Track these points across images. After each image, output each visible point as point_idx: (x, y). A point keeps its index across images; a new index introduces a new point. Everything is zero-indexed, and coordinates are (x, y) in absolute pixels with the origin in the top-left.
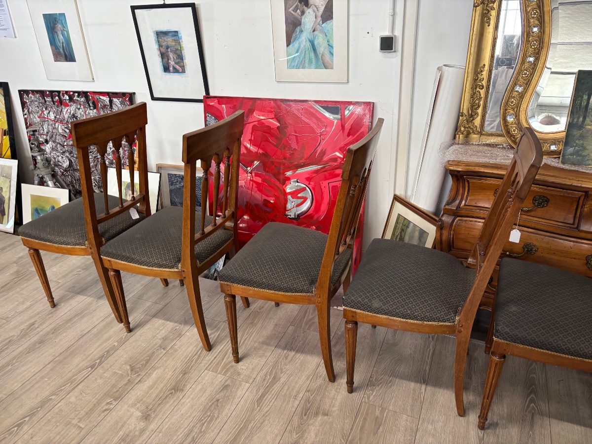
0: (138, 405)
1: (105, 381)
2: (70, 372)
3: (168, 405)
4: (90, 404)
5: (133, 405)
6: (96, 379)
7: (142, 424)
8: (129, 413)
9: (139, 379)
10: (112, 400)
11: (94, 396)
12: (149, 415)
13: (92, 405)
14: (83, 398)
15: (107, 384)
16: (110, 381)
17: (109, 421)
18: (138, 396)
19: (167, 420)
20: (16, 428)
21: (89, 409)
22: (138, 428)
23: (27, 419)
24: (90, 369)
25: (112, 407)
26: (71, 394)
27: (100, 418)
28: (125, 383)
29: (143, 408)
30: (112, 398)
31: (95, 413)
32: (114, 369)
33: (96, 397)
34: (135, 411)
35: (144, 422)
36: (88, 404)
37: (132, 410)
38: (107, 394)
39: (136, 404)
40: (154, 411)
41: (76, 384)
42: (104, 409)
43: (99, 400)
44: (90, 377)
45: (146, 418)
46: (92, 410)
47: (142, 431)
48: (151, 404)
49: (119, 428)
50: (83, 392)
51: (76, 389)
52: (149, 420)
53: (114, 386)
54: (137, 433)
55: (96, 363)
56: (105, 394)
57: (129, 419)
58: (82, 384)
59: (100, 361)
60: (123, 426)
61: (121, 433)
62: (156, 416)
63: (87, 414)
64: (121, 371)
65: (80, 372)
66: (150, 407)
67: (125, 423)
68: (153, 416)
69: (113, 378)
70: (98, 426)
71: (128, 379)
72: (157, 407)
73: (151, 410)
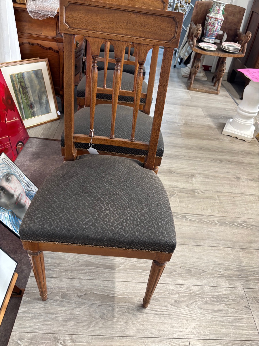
0: (190, 181)
1: (188, 203)
2: (196, 227)
3: (181, 171)
4: (205, 201)
5: (191, 183)
6: (191, 208)
7: (197, 175)
8: (196, 182)
9: (176, 189)
10: (196, 193)
11: (200, 202)
12: (191, 175)
13: (205, 199)
14: (205, 206)
15: (189, 201)
16: (186, 201)
17: (206, 187)
18: (186, 184)
19: (188, 168)
20: (243, 225)
21: (208, 200)
22: (200, 176)
23: (236, 224)
24: (187, 217)
25: (199, 191)
26: (208, 214)
27: (208, 192)
28: (182, 193)
29: (190, 179)
30: (195, 194)
31: (207, 196)
32: (178, 204)
33: (199, 201)
34: (193, 181)
35: (196, 175)
36: (206, 202)
37: (194, 182)
38: (194, 197)
39: (190, 182)
40: (188, 174)
41: (201, 216)
42: (202, 193)
43: (200, 198)
44: (191, 213)
45: (193, 175)
46: (207, 198)
47: (200, 174)
48: (186, 177)
49: (205, 182)
50: (202, 209)
51: (204, 214)
52: (193, 174)
53: (188, 197)
54: (202, 175)
55: (180, 216)
56: (195, 198)
57: (199, 181)
58: (198, 213)
59: (178, 215)
60: (203, 181)
61: (207, 180)
62: (189, 172)
63: (210, 199)
64: (177, 200)
65: (192, 221)
66: (188, 177)
67: (201, 181)
68: (190, 174)
69: (184, 201)
70: (212, 190)
71: (180, 194)
72: (185, 174)
73: (188, 176)
